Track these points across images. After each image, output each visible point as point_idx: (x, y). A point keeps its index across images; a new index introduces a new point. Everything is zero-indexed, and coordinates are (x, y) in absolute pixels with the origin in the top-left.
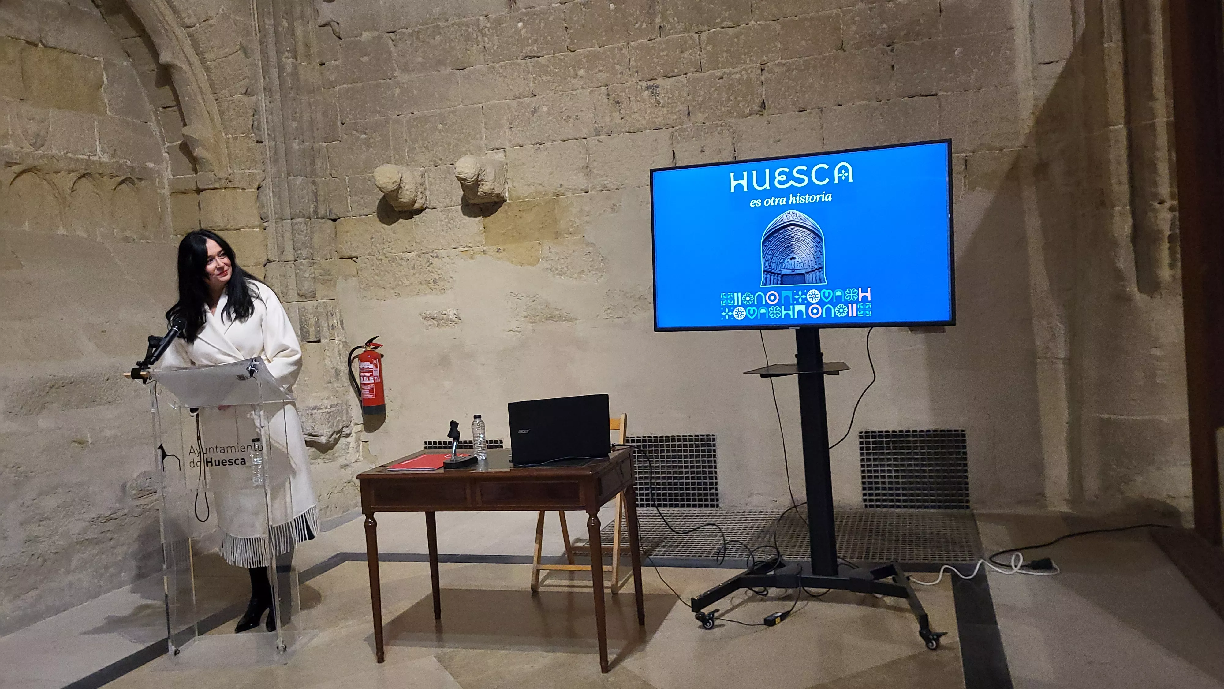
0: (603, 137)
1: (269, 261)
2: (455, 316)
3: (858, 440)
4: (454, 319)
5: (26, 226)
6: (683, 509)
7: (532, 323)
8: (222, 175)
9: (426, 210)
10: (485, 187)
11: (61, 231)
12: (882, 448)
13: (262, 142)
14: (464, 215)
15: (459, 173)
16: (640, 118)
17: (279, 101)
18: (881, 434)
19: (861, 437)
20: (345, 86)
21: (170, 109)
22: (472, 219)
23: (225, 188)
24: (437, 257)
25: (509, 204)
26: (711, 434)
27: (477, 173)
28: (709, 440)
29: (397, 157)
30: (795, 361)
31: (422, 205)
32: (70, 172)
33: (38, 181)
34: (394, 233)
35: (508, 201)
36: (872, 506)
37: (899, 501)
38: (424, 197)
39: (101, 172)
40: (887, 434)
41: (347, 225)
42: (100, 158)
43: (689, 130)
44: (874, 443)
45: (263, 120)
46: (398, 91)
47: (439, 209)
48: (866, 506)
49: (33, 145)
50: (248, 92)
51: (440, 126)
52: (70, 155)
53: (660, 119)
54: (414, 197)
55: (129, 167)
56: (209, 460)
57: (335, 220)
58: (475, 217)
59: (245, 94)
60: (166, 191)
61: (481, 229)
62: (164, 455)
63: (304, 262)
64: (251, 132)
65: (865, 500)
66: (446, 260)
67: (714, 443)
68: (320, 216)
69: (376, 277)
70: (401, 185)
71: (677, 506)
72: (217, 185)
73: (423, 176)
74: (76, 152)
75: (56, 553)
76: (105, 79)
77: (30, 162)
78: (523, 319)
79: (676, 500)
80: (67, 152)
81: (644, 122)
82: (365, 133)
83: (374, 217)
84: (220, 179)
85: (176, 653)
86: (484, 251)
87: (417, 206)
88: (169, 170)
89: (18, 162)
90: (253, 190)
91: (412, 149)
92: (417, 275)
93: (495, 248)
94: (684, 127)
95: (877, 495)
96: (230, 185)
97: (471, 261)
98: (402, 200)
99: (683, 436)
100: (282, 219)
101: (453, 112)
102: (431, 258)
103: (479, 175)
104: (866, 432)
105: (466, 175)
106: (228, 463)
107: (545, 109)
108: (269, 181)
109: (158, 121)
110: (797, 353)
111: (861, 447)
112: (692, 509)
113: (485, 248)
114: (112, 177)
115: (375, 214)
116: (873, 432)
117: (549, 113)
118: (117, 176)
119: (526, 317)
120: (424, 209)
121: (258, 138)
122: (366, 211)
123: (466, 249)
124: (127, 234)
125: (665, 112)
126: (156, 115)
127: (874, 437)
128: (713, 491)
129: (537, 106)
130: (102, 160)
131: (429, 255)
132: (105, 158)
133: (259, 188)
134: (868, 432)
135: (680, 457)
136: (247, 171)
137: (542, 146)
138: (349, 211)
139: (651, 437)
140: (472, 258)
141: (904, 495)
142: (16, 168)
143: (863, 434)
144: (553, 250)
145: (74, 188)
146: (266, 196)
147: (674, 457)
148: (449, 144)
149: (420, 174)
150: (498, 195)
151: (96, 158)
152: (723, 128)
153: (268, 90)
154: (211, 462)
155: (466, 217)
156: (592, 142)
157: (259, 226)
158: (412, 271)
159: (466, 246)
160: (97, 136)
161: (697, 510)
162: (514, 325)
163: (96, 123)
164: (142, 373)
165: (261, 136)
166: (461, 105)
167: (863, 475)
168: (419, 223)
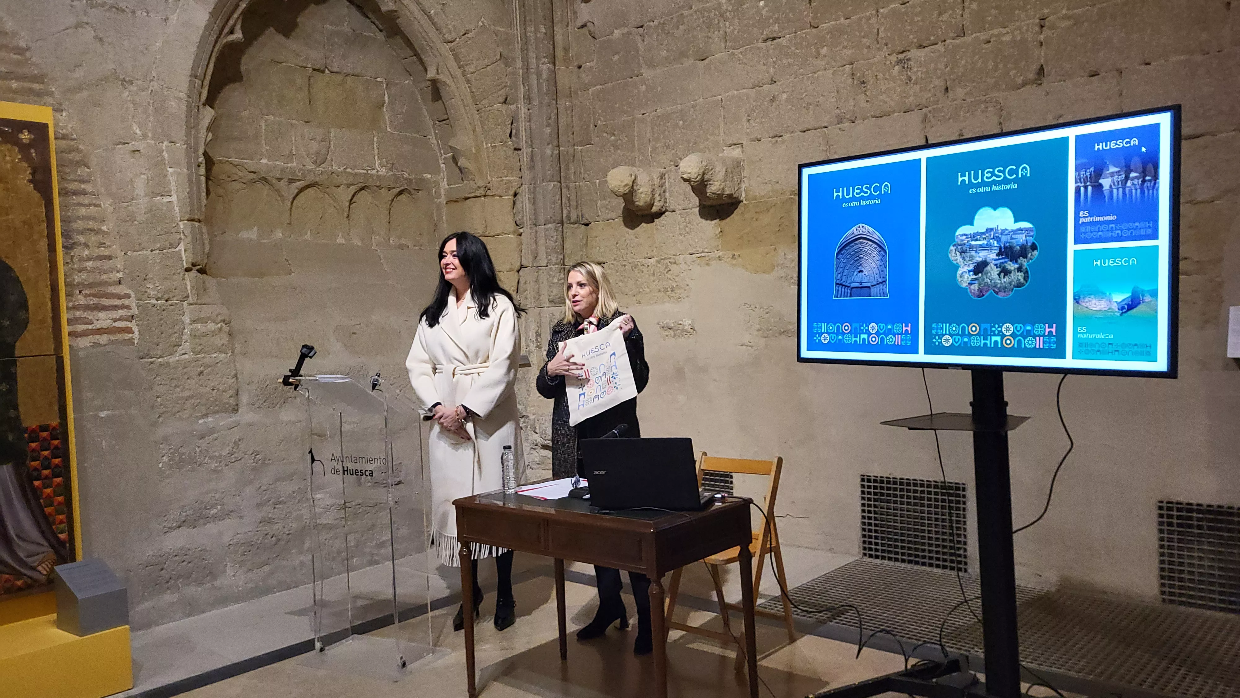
0: (846, 125)
1: (522, 267)
2: (690, 327)
3: (1155, 512)
4: (689, 330)
5: (308, 237)
6: (923, 568)
7: (765, 337)
8: (481, 183)
9: (667, 213)
10: (714, 188)
11: (341, 240)
12: (1191, 526)
13: (520, 150)
14: (701, 217)
15: (683, 173)
16: (887, 100)
17: (537, 108)
18: (1189, 508)
19: (1161, 508)
20: (598, 87)
21: (444, 122)
22: (708, 222)
23: (485, 196)
24: (675, 263)
25: (745, 204)
26: (960, 482)
27: (701, 172)
28: (958, 489)
29: (641, 158)
30: (969, 410)
31: (659, 207)
32: (349, 186)
33: (320, 194)
34: (636, 237)
35: (745, 202)
36: (1171, 602)
37: (1213, 600)
38: (663, 200)
39: (378, 184)
40: (1199, 508)
41: (597, 228)
42: (378, 171)
43: (945, 110)
44: (1179, 517)
45: (522, 128)
46: (644, 88)
47: (678, 212)
48: (1164, 600)
49: (315, 162)
50: (508, 101)
51: (681, 122)
52: (349, 170)
53: (912, 98)
54: (651, 200)
55: (406, 179)
56: (346, 469)
57: (587, 225)
58: (712, 220)
59: (505, 102)
60: (443, 200)
61: (717, 232)
62: (313, 460)
63: (554, 267)
64: (509, 139)
65: (1163, 593)
66: (683, 266)
67: (964, 493)
68: (572, 221)
69: (620, 284)
70: (635, 187)
71: (917, 563)
72: (478, 194)
73: (662, 177)
74: (354, 167)
75: (289, 534)
76: (386, 98)
77: (311, 178)
78: (756, 333)
79: (917, 556)
80: (347, 168)
81: (892, 103)
82: (614, 135)
83: (620, 221)
84: (479, 187)
85: (322, 650)
86: (719, 257)
87: (654, 209)
88: (445, 180)
89: (300, 178)
90: (508, 198)
91: (654, 149)
92: (656, 282)
93: (730, 254)
94: (940, 106)
95: (1181, 587)
96: (489, 193)
97: (707, 267)
98: (637, 203)
99: (927, 481)
100: (536, 225)
101: (693, 107)
102: (669, 264)
103: (704, 174)
104: (1168, 502)
105: (689, 175)
106: (359, 473)
107: (785, 96)
108: (525, 187)
109: (436, 134)
110: (972, 400)
111: (1160, 522)
112: (935, 570)
113: (720, 254)
114: (389, 189)
115: (621, 219)
116: (1178, 503)
117: (788, 101)
118: (394, 188)
119: (759, 330)
120: (664, 213)
121: (516, 146)
122: (613, 215)
123: (703, 254)
124: (403, 241)
125: (918, 89)
126: (435, 130)
127: (1179, 510)
128: (961, 552)
129: (777, 93)
130: (380, 173)
131: (667, 261)
132: (383, 171)
133: (515, 195)
134: (1171, 503)
135: (923, 505)
136: (504, 178)
137: (780, 139)
138: (598, 216)
139: (889, 478)
140: (707, 264)
141: (1221, 593)
142: (299, 184)
143: (1165, 505)
144: (788, 257)
145: (353, 201)
146: (522, 202)
147: (915, 504)
148: (688, 142)
149: (659, 175)
150: (730, 196)
151: (374, 172)
152: (988, 105)
153: (528, 98)
154: (347, 471)
155: (704, 221)
156: (833, 130)
157: (514, 232)
158: (652, 278)
159: (703, 252)
160: (376, 151)
161: (940, 571)
162: (746, 339)
163: (375, 139)
164: (291, 380)
165: (518, 144)
166: (701, 99)
167: (1162, 558)
168: (659, 227)
